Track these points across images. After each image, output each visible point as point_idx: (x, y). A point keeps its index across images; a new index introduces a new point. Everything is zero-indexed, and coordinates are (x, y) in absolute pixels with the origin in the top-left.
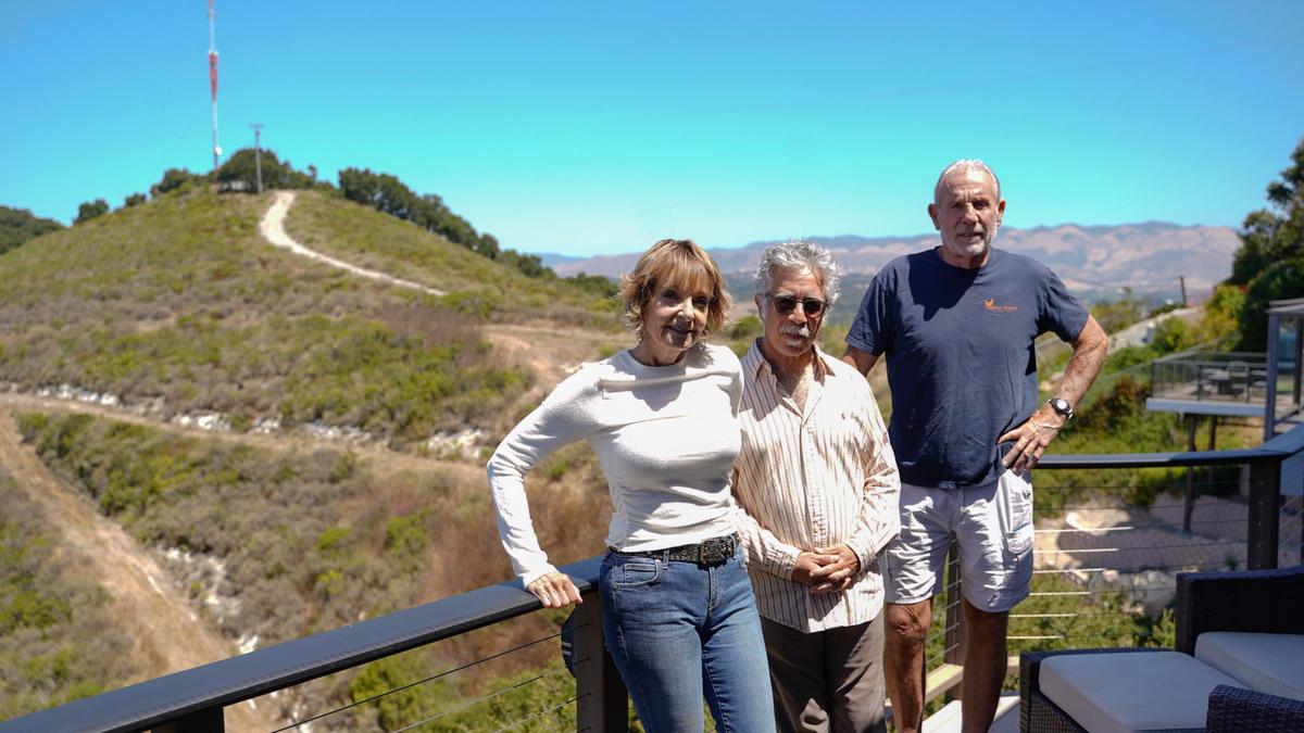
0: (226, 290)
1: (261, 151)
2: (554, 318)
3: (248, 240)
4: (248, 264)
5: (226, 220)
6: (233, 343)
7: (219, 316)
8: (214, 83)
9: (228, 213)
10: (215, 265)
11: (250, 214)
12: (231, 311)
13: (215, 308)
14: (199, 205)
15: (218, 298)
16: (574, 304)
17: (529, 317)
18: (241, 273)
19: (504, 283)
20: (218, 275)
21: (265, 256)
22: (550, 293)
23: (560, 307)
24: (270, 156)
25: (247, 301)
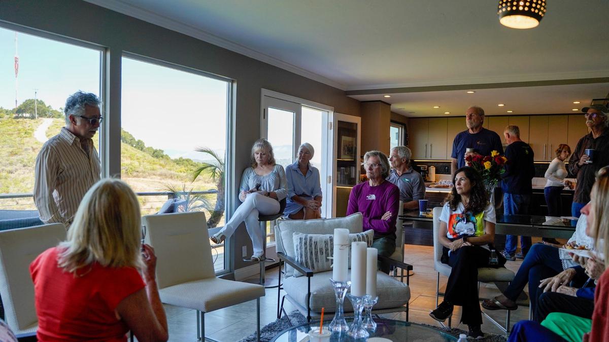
0: (15, 161)
1: (37, 100)
2: (160, 175)
3: (28, 139)
4: (26, 150)
5: (19, 130)
6: (15, 184)
7: (11, 172)
8: (17, 70)
9: (20, 127)
10: (11, 150)
11: (30, 127)
12: (16, 170)
13: (10, 168)
14: (7, 123)
15: (11, 164)
16: (170, 170)
17: (149, 175)
18: (23, 153)
19: (141, 160)
20: (13, 154)
21: (34, 146)
22: (160, 165)
23: (164, 171)
24: (41, 103)
25: (24, 166)
